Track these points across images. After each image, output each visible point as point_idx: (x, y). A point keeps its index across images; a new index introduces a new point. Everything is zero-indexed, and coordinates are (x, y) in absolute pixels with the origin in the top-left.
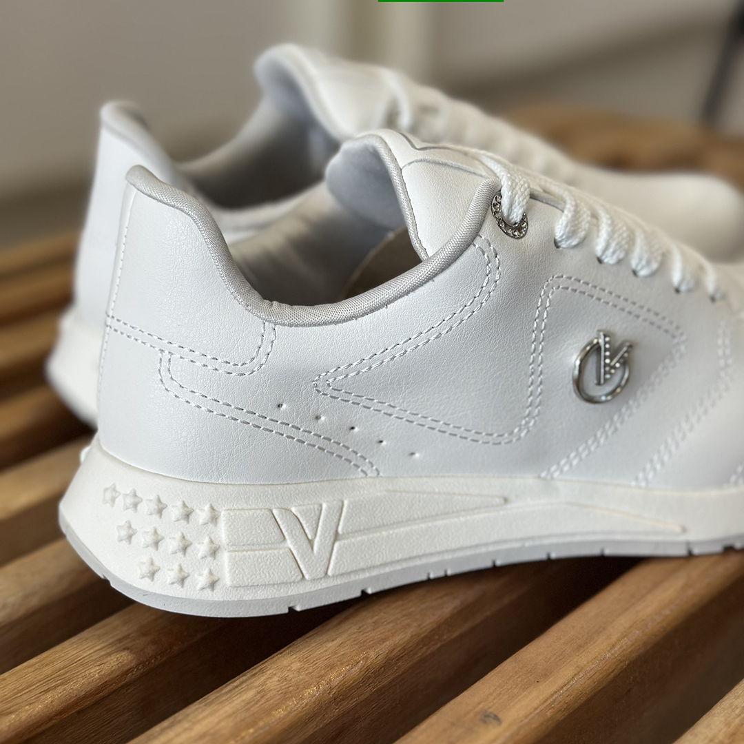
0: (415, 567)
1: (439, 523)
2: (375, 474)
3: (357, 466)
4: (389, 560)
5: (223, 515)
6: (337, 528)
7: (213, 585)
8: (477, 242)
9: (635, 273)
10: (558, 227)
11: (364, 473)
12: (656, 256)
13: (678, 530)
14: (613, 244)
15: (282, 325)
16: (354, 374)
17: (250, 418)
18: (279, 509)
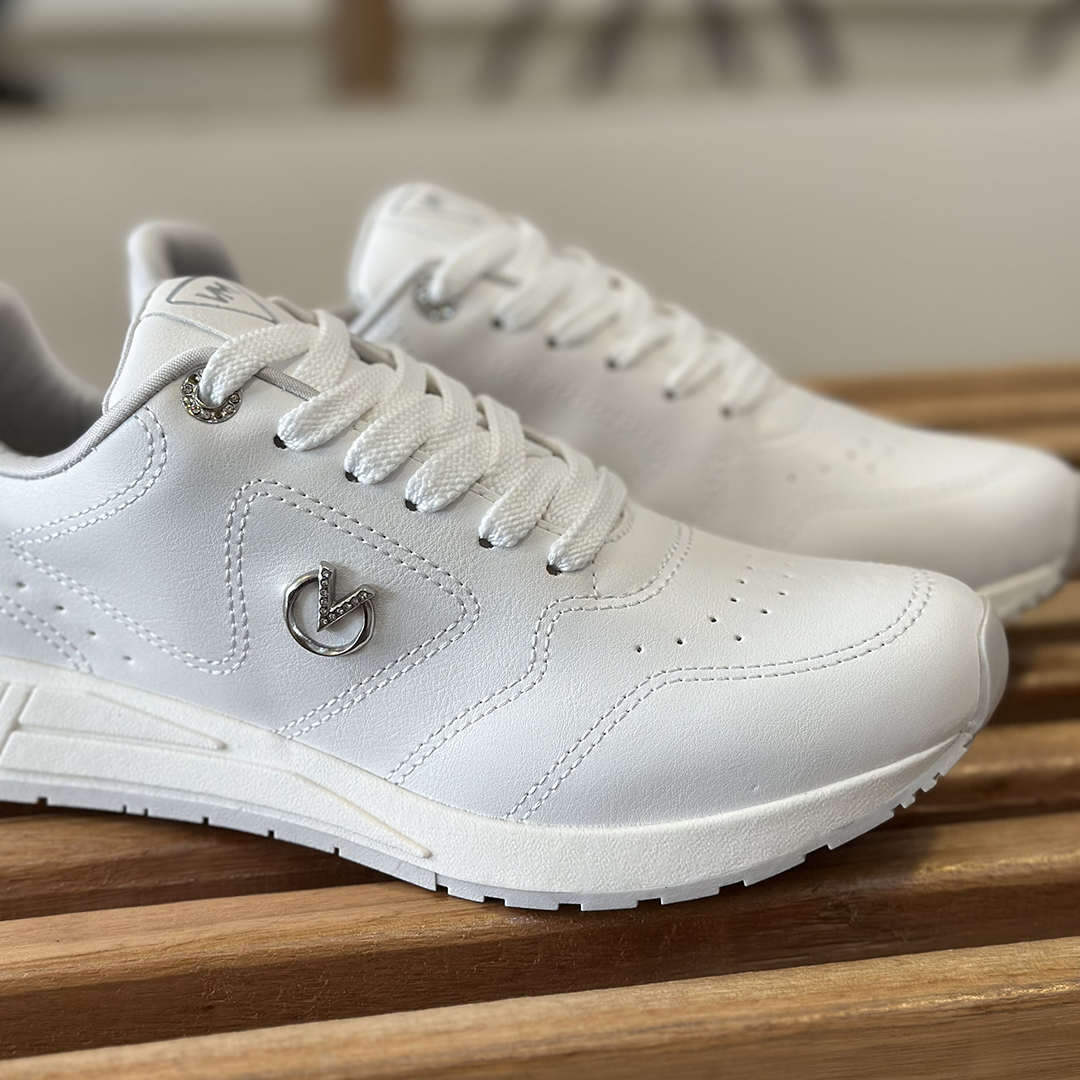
0: (107, 792)
1: (139, 748)
2: (87, 670)
3: (67, 656)
4: (70, 772)
6: (19, 714)
8: (141, 413)
9: (411, 506)
10: (281, 421)
11: (76, 665)
12: (445, 491)
13: (420, 853)
14: (364, 460)
16: (39, 541)
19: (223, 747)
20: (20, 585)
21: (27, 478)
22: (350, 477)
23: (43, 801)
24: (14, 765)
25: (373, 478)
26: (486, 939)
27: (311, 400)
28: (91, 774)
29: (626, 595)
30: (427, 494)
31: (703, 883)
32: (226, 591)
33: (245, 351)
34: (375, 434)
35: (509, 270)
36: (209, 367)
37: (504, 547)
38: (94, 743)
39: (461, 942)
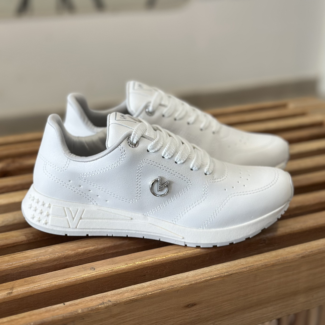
0: (103, 232)
1: (111, 221)
2: (96, 204)
3: (91, 201)
4: (95, 228)
5: (52, 206)
6: (82, 216)
7: (46, 224)
8: (119, 147)
9: (176, 163)
10: (149, 146)
11: (93, 203)
12: (184, 159)
13: (182, 238)
14: (167, 153)
15: (72, 160)
16: (88, 176)
17: (62, 183)
18: (66, 208)
19: (132, 219)
20: (80, 186)
21: (85, 162)
22: (163, 157)
23: (87, 235)
24: (81, 227)
25: (169, 157)
27: (154, 141)
28: (100, 228)
29: (220, 178)
30: (180, 160)
31: (242, 238)
32: (136, 184)
34: (168, 148)
35: (163, 103)
36: (132, 135)
37: (196, 170)
38: (100, 221)
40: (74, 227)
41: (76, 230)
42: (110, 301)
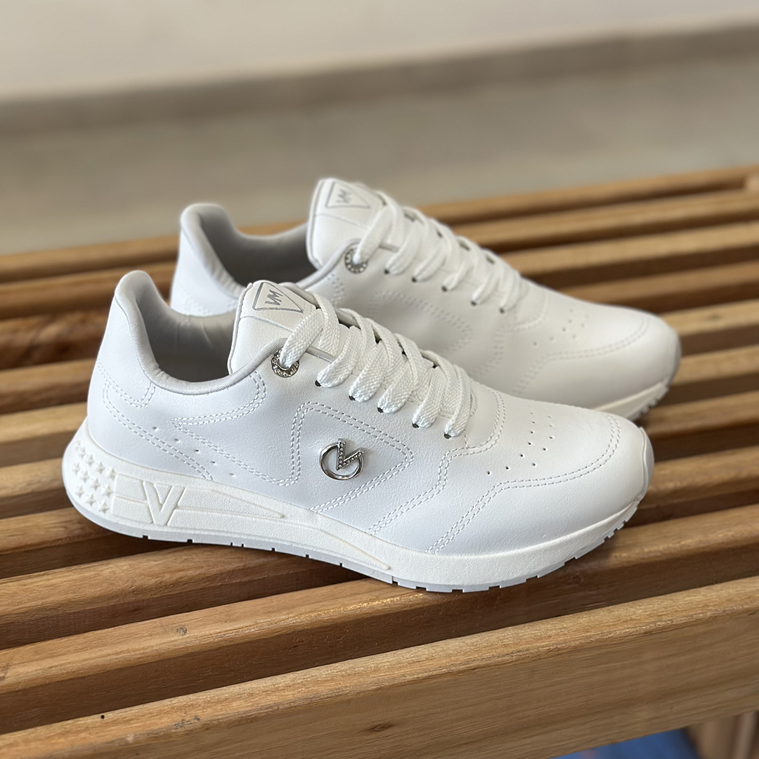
0: (223, 536)
1: (239, 517)
2: (210, 479)
3: (199, 472)
4: (205, 528)
5: (117, 476)
7: (104, 510)
8: (253, 375)
9: (380, 410)
10: (319, 374)
11: (204, 476)
13: (385, 567)
15: (159, 386)
16: (191, 424)
17: (138, 430)
18: (147, 482)
19: (283, 516)
20: (177, 440)
21: (184, 394)
22: (352, 398)
23: (190, 541)
24: (176, 525)
25: (364, 399)
26: (418, 606)
27: (334, 363)
28: (216, 529)
29: (481, 446)
30: (389, 406)
31: (519, 578)
32: (291, 451)
33: (300, 339)
34: (363, 379)
35: (389, 241)
36: (284, 349)
37: (425, 427)
38: (216, 514)
39: (408, 609)
40: (163, 523)
41: (165, 529)
42: (198, 719)
